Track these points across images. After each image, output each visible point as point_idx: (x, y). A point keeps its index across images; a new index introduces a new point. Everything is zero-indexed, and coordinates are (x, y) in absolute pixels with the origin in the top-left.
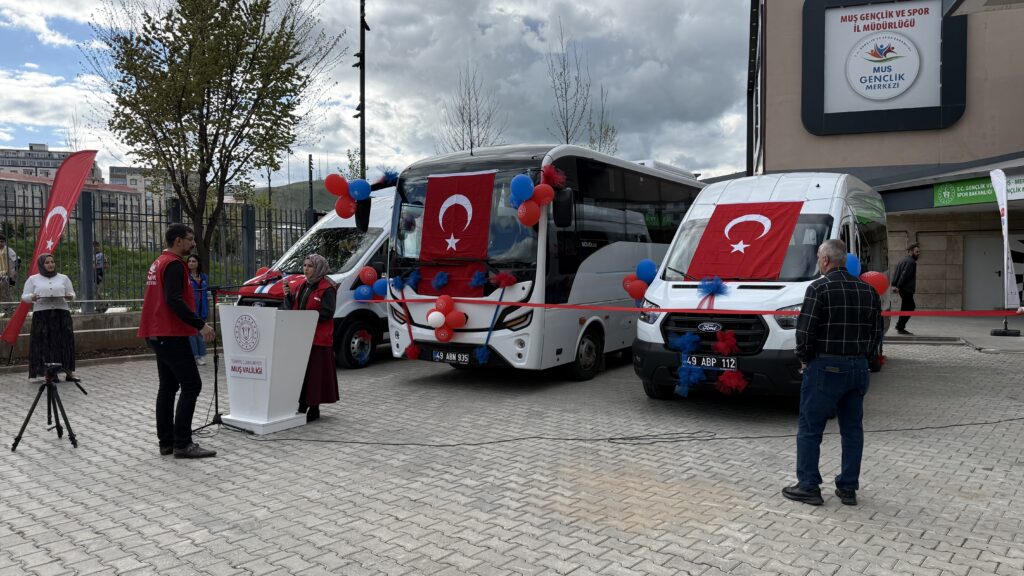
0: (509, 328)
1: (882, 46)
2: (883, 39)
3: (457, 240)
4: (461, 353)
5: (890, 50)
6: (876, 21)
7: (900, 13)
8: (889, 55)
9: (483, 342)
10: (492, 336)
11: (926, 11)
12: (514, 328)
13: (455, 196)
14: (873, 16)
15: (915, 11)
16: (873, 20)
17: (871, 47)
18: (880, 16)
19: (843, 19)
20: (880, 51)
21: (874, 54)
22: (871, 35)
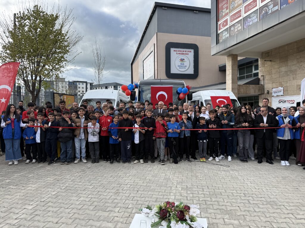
5: (184, 60)
7: (186, 51)
8: (184, 61)
11: (191, 52)
13: (161, 92)
15: (188, 51)
16: (180, 52)
17: (180, 59)
19: (174, 51)
20: (182, 60)
21: (181, 60)
22: (180, 55)
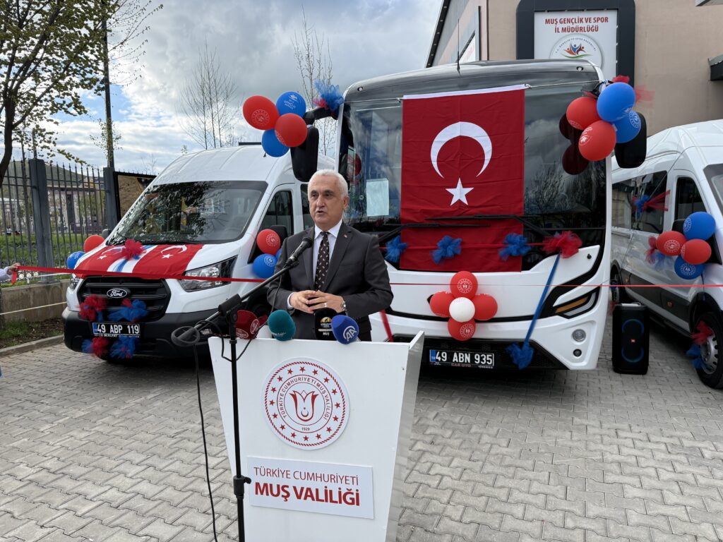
0: (562, 314)
1: (575, 46)
2: (576, 40)
3: (468, 190)
4: (480, 352)
5: (581, 49)
6: (571, 25)
7: (588, 20)
8: (580, 53)
9: (523, 336)
10: (536, 327)
11: (606, 20)
12: (569, 314)
13: (459, 124)
14: (569, 21)
15: (598, 19)
16: (568, 24)
17: (567, 46)
18: (573, 21)
19: (547, 21)
20: (574, 50)
21: (570, 52)
22: (566, 36)
